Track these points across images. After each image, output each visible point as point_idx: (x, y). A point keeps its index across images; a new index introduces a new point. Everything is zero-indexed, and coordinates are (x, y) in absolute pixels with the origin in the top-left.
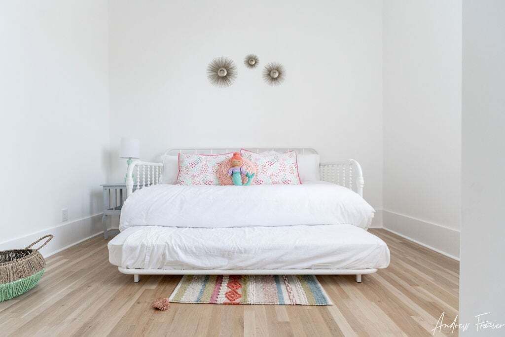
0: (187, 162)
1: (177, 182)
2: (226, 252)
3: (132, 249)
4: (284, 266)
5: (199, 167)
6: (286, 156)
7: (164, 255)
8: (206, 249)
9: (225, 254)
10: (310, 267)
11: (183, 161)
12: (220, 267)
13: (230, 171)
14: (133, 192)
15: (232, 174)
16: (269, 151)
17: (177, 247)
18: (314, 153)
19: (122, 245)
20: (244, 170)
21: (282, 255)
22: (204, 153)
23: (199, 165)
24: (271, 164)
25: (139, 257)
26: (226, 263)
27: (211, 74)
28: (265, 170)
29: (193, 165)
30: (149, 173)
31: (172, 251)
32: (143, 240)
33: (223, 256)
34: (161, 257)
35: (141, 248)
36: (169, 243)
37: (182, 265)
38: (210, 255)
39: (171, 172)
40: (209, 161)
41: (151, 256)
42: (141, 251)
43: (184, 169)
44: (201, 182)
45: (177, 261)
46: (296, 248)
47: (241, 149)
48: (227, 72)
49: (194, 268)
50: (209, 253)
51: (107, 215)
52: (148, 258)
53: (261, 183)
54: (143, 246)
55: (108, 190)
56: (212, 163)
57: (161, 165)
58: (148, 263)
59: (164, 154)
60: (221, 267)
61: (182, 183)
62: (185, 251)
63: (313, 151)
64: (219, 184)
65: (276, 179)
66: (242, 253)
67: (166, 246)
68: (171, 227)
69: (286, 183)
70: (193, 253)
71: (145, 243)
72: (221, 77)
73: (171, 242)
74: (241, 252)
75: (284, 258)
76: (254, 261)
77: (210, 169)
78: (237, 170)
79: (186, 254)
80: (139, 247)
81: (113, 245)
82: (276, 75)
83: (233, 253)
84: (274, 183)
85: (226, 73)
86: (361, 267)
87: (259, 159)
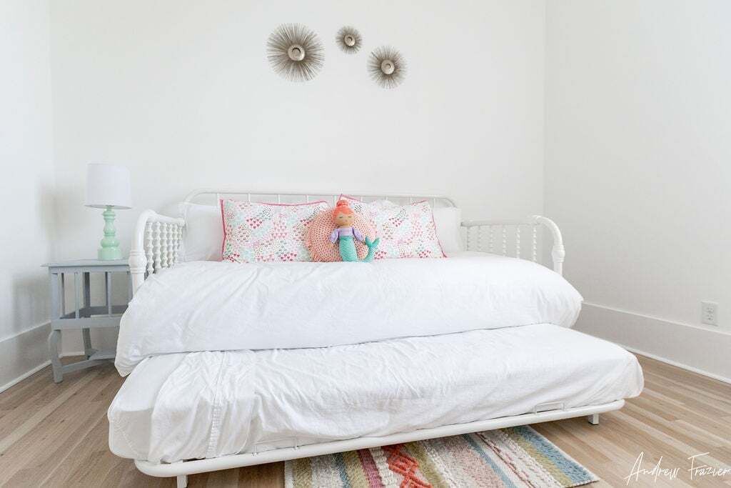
0: (241, 216)
1: (221, 255)
2: (386, 399)
3: (177, 417)
4: (488, 414)
5: (267, 226)
6: (417, 209)
7: (254, 421)
8: (346, 398)
9: (385, 403)
10: (532, 409)
11: (232, 216)
12: (374, 432)
13: (334, 235)
14: (145, 278)
15: (338, 239)
16: (382, 199)
17: (284, 399)
18: (448, 206)
19: (150, 411)
20: (359, 233)
21: (489, 395)
22: (273, 200)
23: (267, 223)
24: (398, 222)
25: (193, 432)
26: (387, 422)
27: (275, 54)
28: (389, 234)
29: (256, 222)
30: (151, 238)
31: (273, 411)
32: (201, 392)
33: (380, 407)
34: (248, 428)
35: (197, 412)
36: (265, 394)
37: (297, 438)
38: (355, 409)
39: (205, 236)
40: (285, 216)
41: (222, 428)
42: (198, 420)
43: (236, 230)
44: (275, 256)
45: (286, 431)
46: (510, 377)
47: (342, 195)
48: (306, 54)
49: (319, 441)
50: (352, 405)
51: (59, 331)
52: (215, 432)
53: (383, 255)
54: (202, 406)
55: (60, 275)
56: (293, 219)
57: (182, 222)
58: (216, 443)
59: (184, 200)
60: (378, 430)
61: (236, 258)
62: (302, 406)
63: (446, 202)
64: (308, 260)
65: (409, 249)
66: (418, 398)
67: (256, 401)
68: (239, 351)
69: (423, 255)
70: (319, 408)
71: (208, 398)
72: (293, 61)
73: (267, 389)
74: (414, 396)
75: (492, 399)
76: (441, 411)
77: (289, 230)
78: (347, 232)
79: (303, 414)
80: (194, 412)
81: (123, 413)
82: (390, 71)
83: (401, 399)
84: (404, 256)
85: (302, 56)
86: (608, 399)
87: (376, 214)
